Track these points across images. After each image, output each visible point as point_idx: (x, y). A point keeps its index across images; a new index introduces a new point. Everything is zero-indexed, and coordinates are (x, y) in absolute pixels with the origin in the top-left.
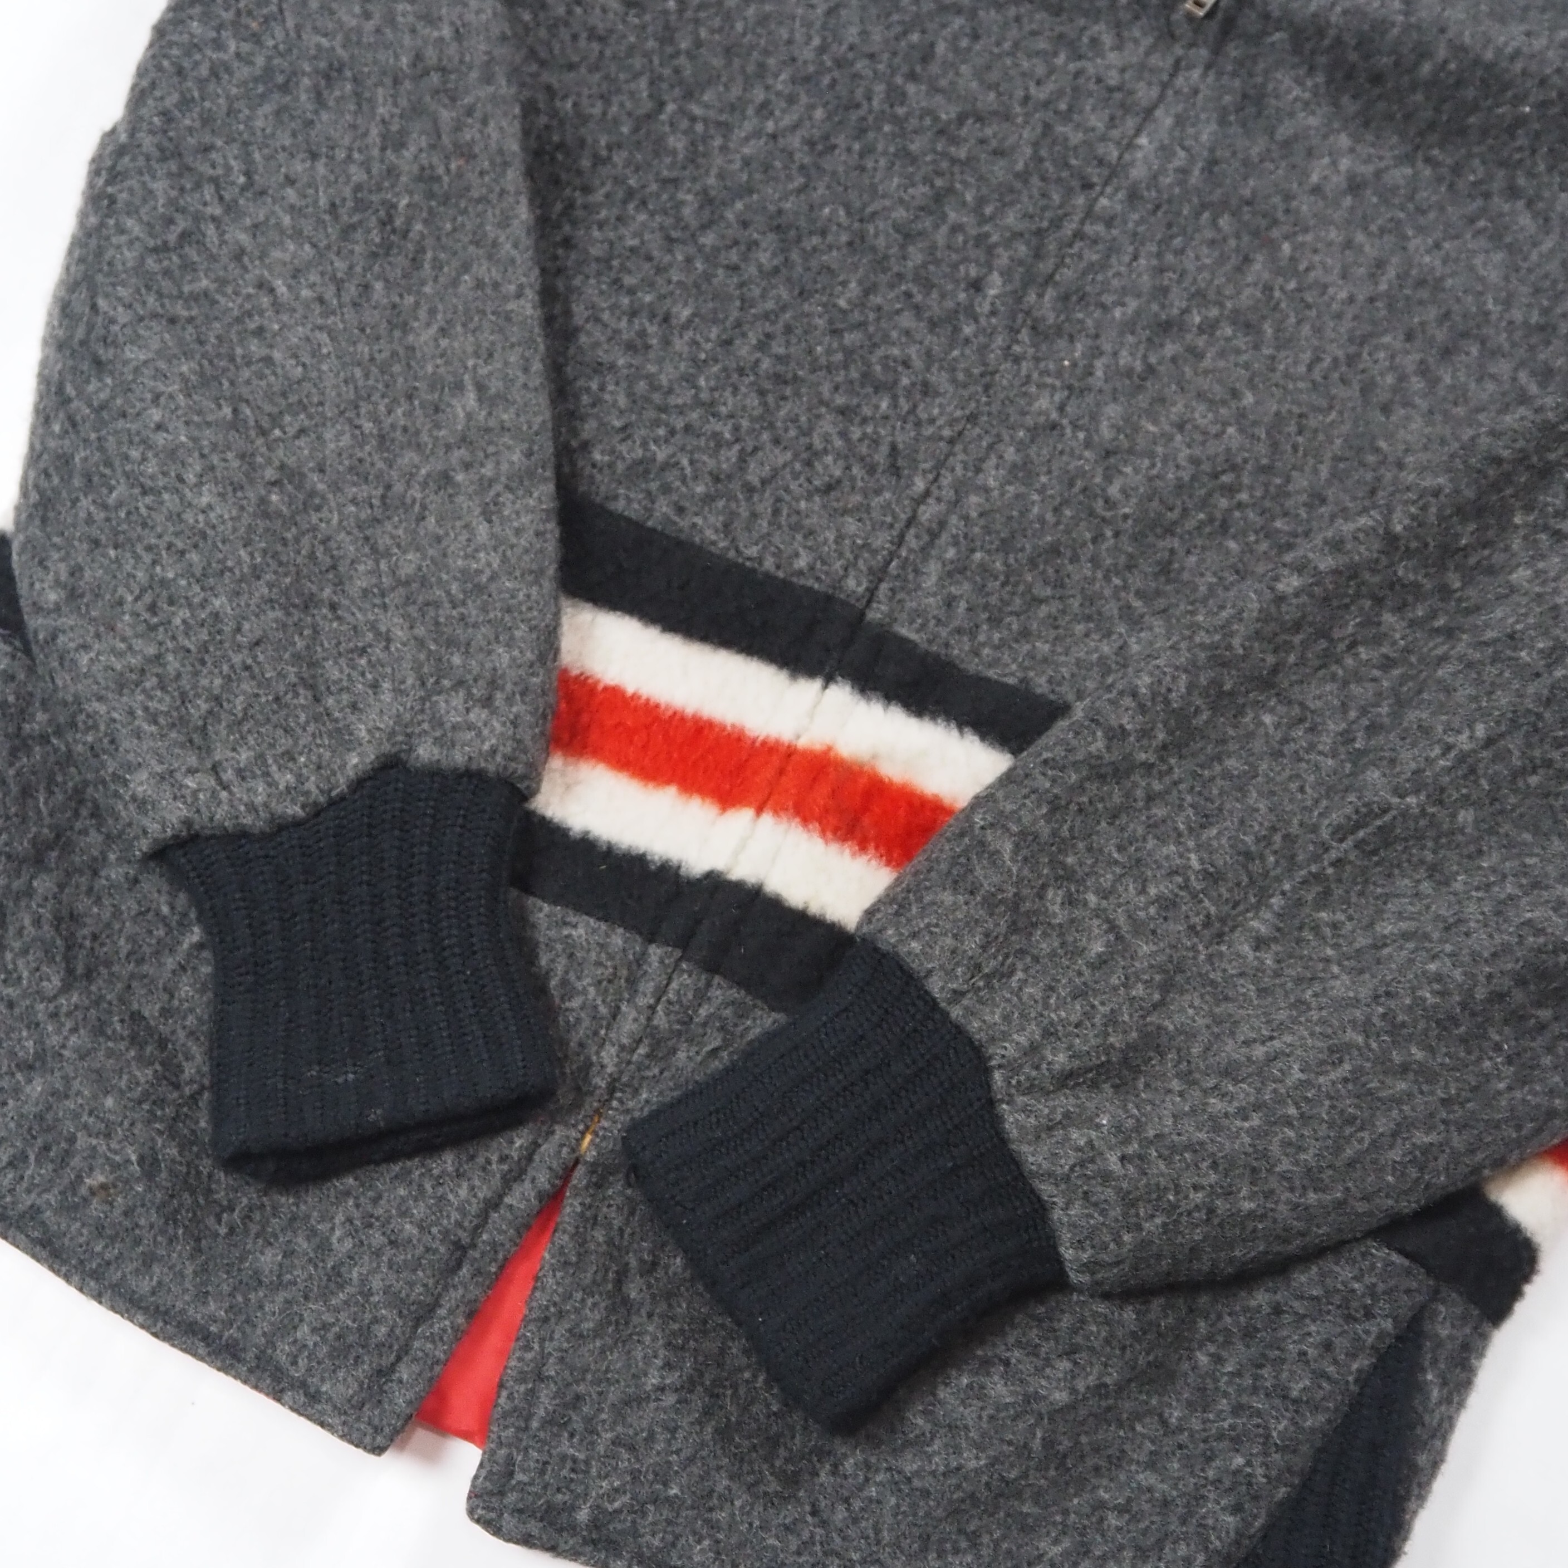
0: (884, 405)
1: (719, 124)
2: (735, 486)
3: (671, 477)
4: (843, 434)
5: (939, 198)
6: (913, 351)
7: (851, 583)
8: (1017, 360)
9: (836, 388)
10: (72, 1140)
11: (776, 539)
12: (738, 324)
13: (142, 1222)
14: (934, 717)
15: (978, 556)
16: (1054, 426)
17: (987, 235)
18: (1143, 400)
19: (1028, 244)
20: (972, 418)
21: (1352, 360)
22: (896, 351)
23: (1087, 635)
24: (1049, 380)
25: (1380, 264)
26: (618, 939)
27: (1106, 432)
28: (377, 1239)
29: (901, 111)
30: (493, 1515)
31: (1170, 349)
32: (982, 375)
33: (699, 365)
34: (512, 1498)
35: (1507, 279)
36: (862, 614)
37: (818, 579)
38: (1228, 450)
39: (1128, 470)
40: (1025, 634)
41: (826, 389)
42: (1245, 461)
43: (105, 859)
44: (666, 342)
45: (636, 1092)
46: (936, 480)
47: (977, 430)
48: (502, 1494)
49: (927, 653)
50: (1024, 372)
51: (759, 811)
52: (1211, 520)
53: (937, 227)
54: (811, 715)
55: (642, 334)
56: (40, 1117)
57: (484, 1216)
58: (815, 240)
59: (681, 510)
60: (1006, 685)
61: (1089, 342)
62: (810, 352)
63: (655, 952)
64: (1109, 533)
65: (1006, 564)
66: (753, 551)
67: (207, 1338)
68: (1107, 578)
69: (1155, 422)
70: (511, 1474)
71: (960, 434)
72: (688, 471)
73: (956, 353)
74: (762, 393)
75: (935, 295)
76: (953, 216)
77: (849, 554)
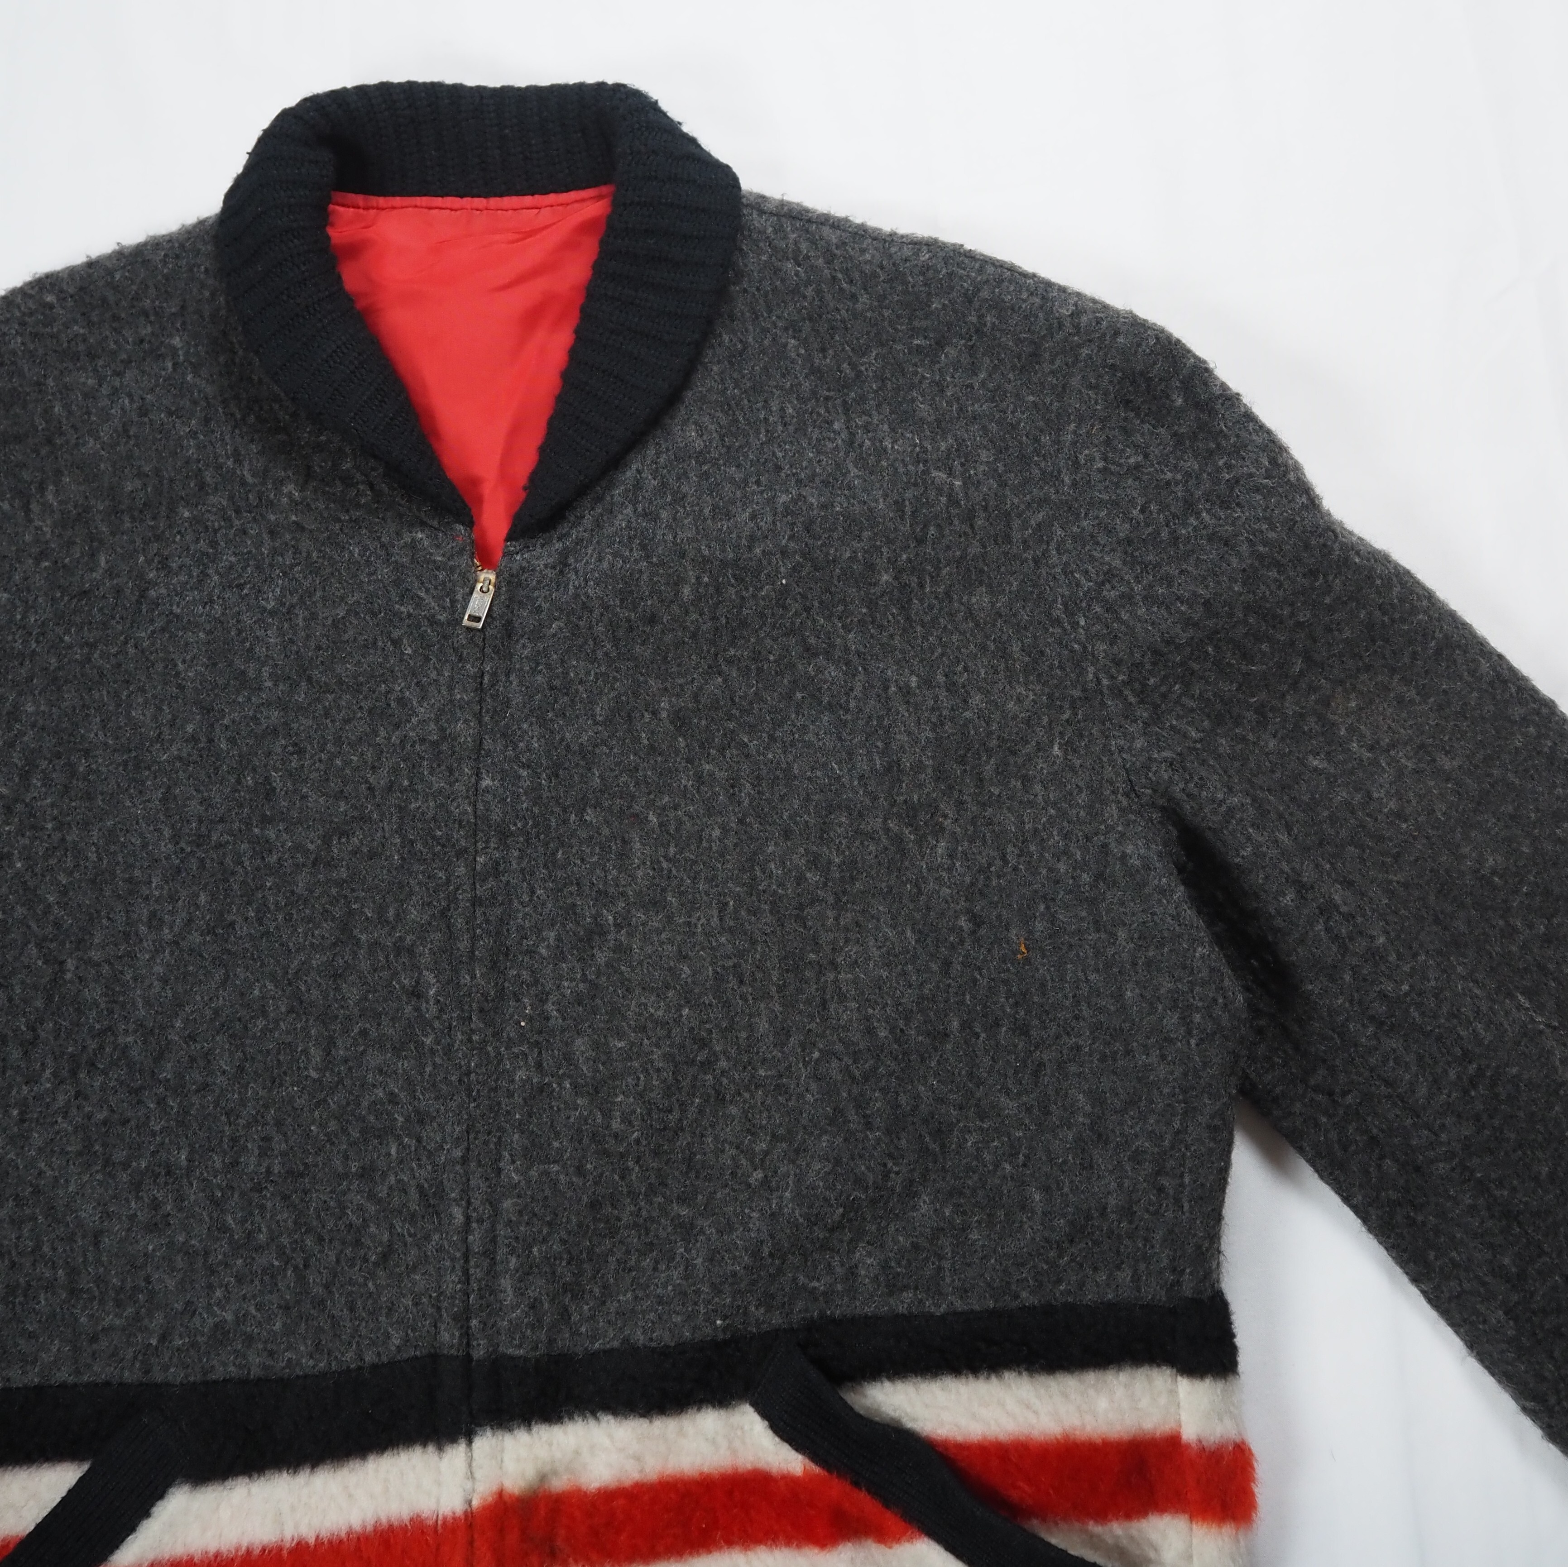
0: (393, 1151)
1: (121, 958)
2: (306, 1306)
4: (372, 1196)
5: (344, 926)
7: (445, 1336)
8: (482, 1049)
9: (346, 1158)
11: (364, 1332)
12: (235, 1142)
14: (571, 1418)
16: (540, 1090)
17: (402, 940)
18: (600, 1020)
19: (438, 930)
20: (471, 1129)
21: (751, 886)
22: (379, 1094)
23: (656, 1268)
24: (517, 1049)
25: (734, 782)
27: (585, 1069)
29: (273, 859)
31: (601, 957)
32: (460, 1080)
33: (218, 1205)
35: (839, 738)
36: (469, 1358)
37: (416, 1347)
38: (692, 1029)
39: (619, 1098)
40: (607, 1293)
41: (338, 1163)
42: (710, 1032)
44: (179, 1199)
46: (469, 1204)
47: (480, 1138)
49: (538, 1360)
50: (492, 1052)
52: (707, 1100)
53: (355, 955)
54: (471, 1475)
55: (155, 1205)
58: (261, 1023)
59: (271, 1354)
60: (613, 1351)
61: (533, 992)
62: (308, 1135)
64: (631, 1164)
65: (562, 1242)
66: (351, 1354)
68: (649, 1202)
69: (620, 1036)
71: (468, 1149)
72: (260, 1317)
73: (429, 1069)
74: (286, 1199)
75: (385, 1021)
76: (363, 937)
77: (431, 1310)
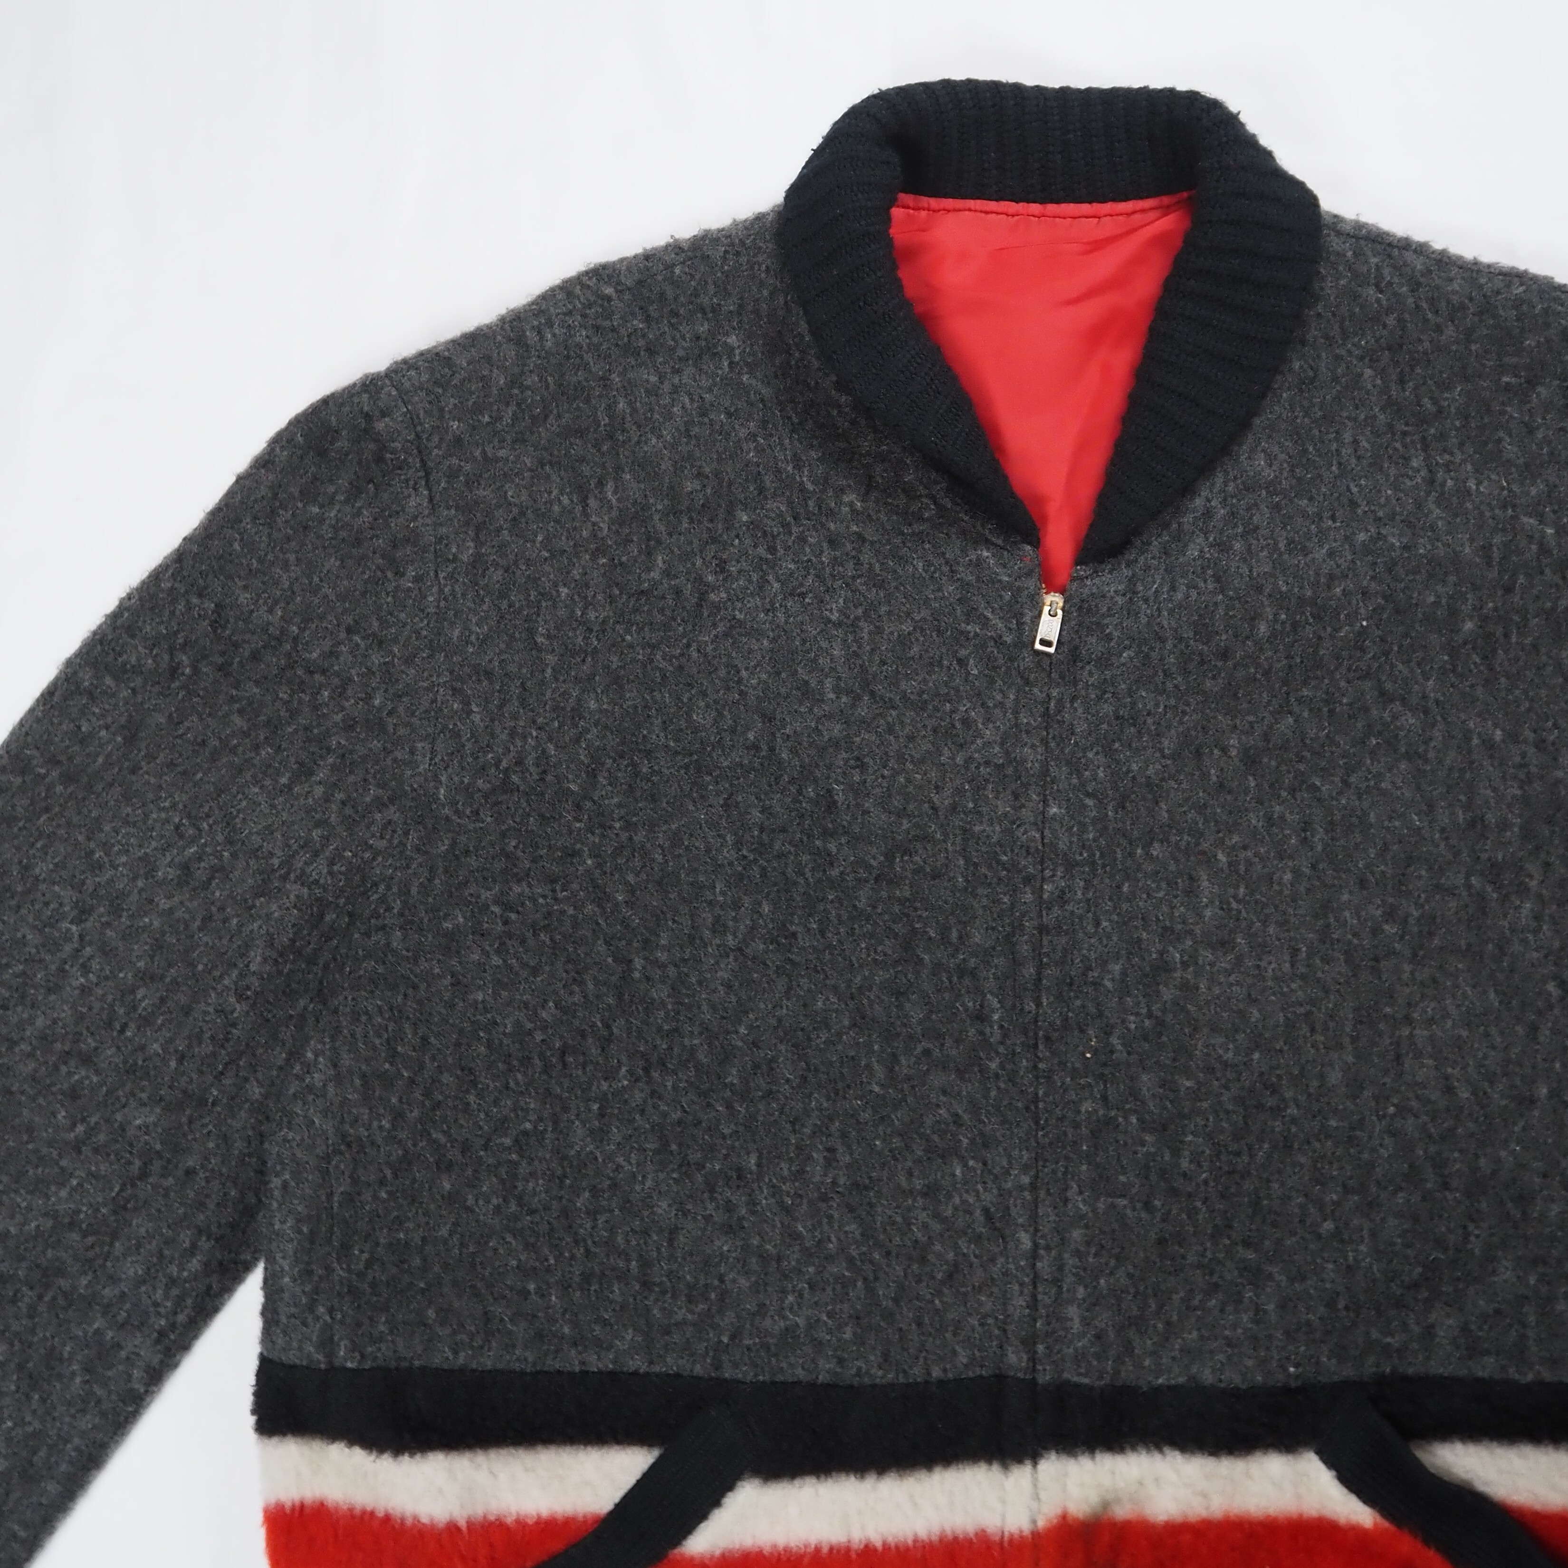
0: (958, 1172)
1: (687, 961)
2: (876, 1318)
3: (819, 1334)
4: (937, 1216)
5: (907, 945)
6: (957, 1107)
7: (1012, 1358)
8: (1048, 1077)
9: (910, 1174)
11: (931, 1347)
12: (801, 1150)
14: (1134, 1447)
15: (1103, 1282)
16: (1106, 1123)
17: (965, 962)
18: (1167, 1057)
19: (1003, 955)
20: (1039, 1157)
21: (1324, 934)
22: (943, 1114)
23: (1223, 1309)
24: (1084, 1080)
25: (1306, 825)
27: (1152, 1106)
29: (835, 873)
31: (1167, 993)
32: (1027, 1107)
33: (790, 1212)
35: (1419, 788)
36: (1034, 1381)
37: (982, 1366)
38: (1262, 1074)
39: (1189, 1138)
40: (1171, 1329)
41: (902, 1179)
42: (1280, 1078)
44: (751, 1203)
46: (1036, 1231)
47: (1049, 1166)
49: (1103, 1389)
50: (1058, 1082)
52: (1275, 1146)
53: (917, 974)
54: (1037, 1497)
55: (729, 1207)
58: (824, 1035)
59: (841, 1362)
60: (1177, 1388)
61: (1098, 1023)
62: (872, 1149)
65: (1130, 1275)
66: (918, 1368)
68: (1215, 1243)
69: (1187, 1075)
71: (1036, 1176)
72: (830, 1323)
73: (993, 1093)
74: (853, 1211)
75: (949, 1042)
76: (926, 957)
77: (997, 1332)
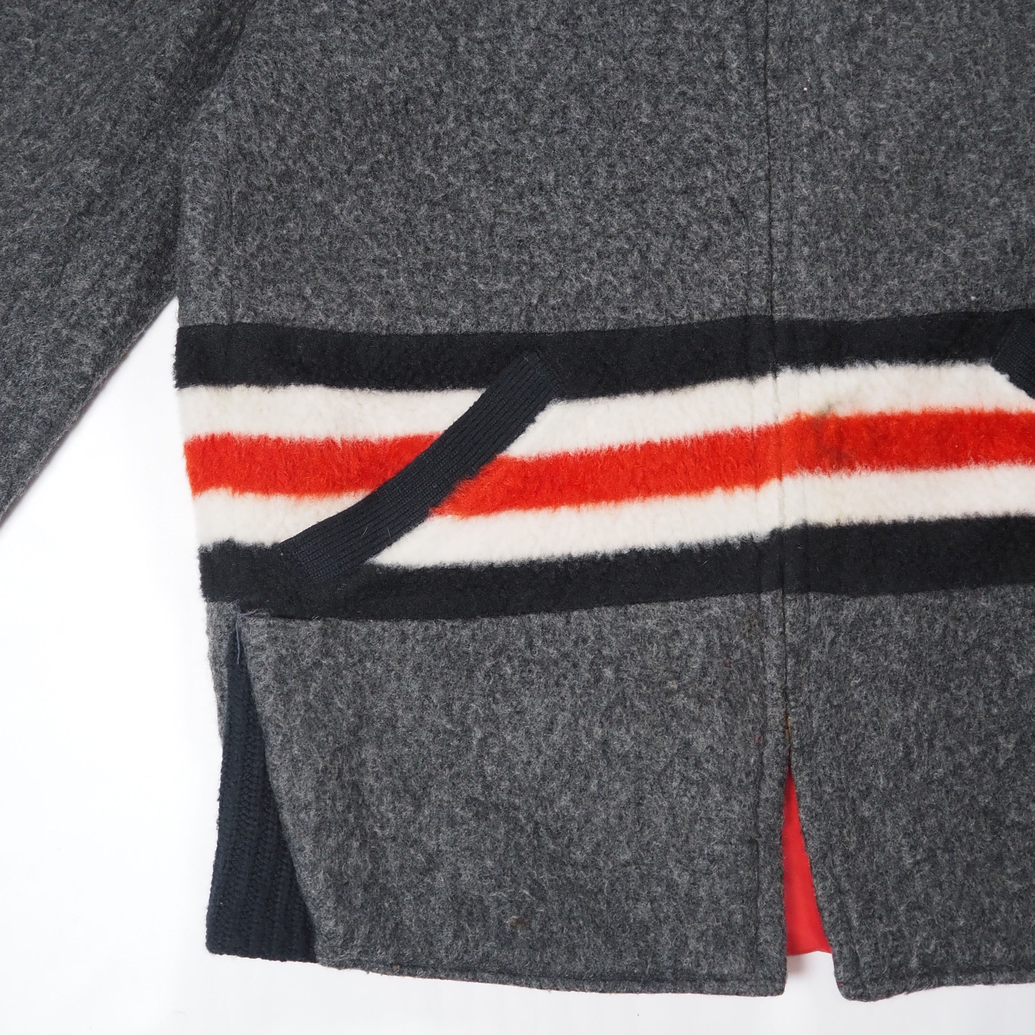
0: (709, 174)
1: (499, 37)
2: (649, 276)
3: (607, 291)
4: (694, 206)
5: (666, 19)
6: (707, 129)
7: (756, 302)
8: (776, 103)
9: (672, 178)
10: (481, 900)
11: (692, 297)
12: (588, 167)
13: (555, 929)
14: (851, 364)
15: (823, 244)
16: (821, 134)
17: (710, 29)
18: (864, 90)
19: (738, 22)
20: (771, 156)
22: (696, 135)
23: (917, 262)
24: (802, 106)
26: (740, 602)
27: (854, 122)
28: (702, 863)
30: (861, 990)
31: (863, 46)
32: (760, 124)
33: (579, 208)
34: (866, 974)
36: (772, 317)
37: (732, 309)
38: (937, 98)
39: (884, 142)
40: (877, 279)
41: (667, 182)
42: (951, 99)
43: (395, 715)
44: (551, 203)
45: (801, 690)
46: (770, 209)
47: (779, 162)
48: (859, 975)
49: (825, 322)
50: (784, 108)
51: (780, 477)
52: (950, 147)
53: (674, 39)
54: (777, 400)
55: (534, 207)
56: (454, 898)
57: (756, 815)
58: (604, 87)
59: (624, 310)
60: (884, 320)
61: (812, 67)
62: (643, 163)
63: (766, 598)
64: (894, 188)
65: (841, 240)
66: (683, 313)
67: (635, 979)
68: (907, 217)
69: (880, 100)
70: (857, 960)
71: (769, 170)
72: (616, 283)
73: (734, 118)
74: (628, 205)
75: (699, 85)
76: (681, 27)
77: (743, 284)
